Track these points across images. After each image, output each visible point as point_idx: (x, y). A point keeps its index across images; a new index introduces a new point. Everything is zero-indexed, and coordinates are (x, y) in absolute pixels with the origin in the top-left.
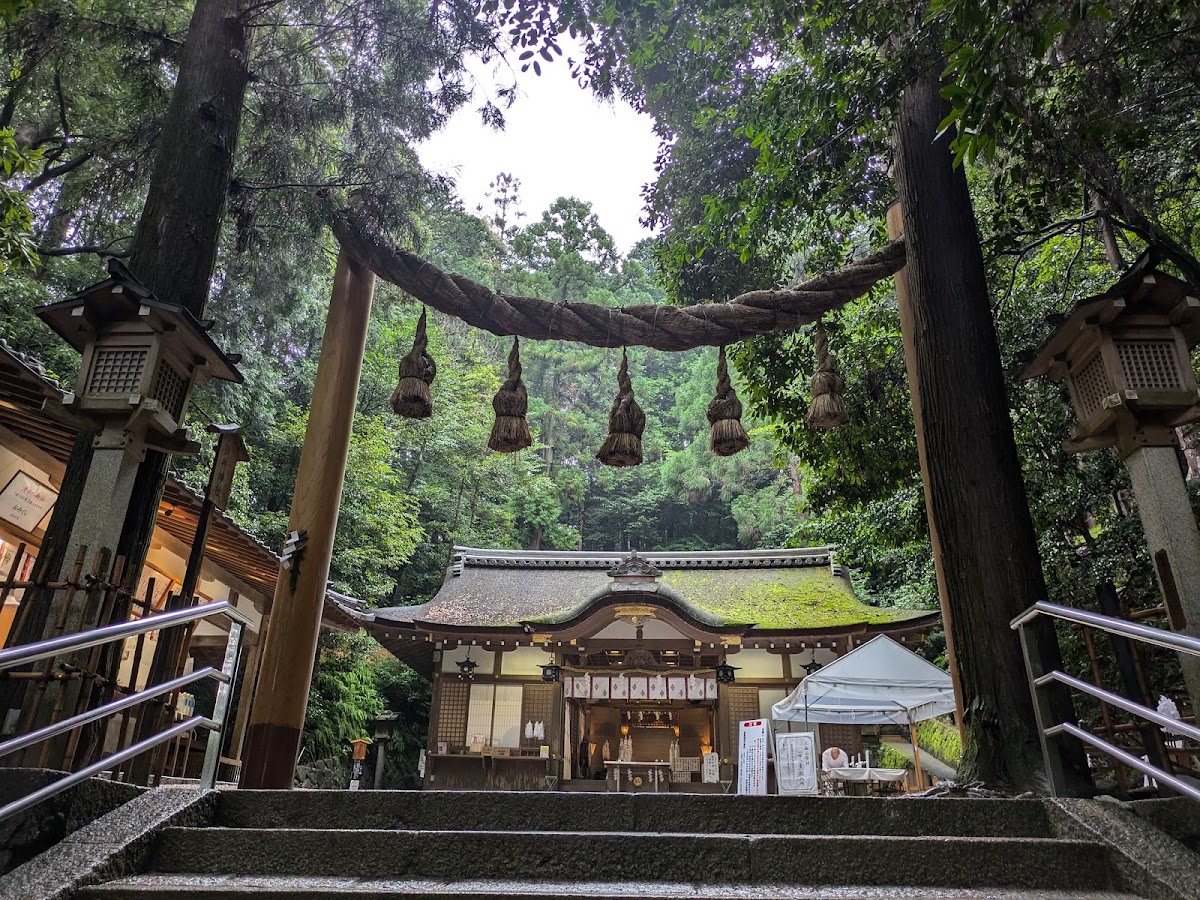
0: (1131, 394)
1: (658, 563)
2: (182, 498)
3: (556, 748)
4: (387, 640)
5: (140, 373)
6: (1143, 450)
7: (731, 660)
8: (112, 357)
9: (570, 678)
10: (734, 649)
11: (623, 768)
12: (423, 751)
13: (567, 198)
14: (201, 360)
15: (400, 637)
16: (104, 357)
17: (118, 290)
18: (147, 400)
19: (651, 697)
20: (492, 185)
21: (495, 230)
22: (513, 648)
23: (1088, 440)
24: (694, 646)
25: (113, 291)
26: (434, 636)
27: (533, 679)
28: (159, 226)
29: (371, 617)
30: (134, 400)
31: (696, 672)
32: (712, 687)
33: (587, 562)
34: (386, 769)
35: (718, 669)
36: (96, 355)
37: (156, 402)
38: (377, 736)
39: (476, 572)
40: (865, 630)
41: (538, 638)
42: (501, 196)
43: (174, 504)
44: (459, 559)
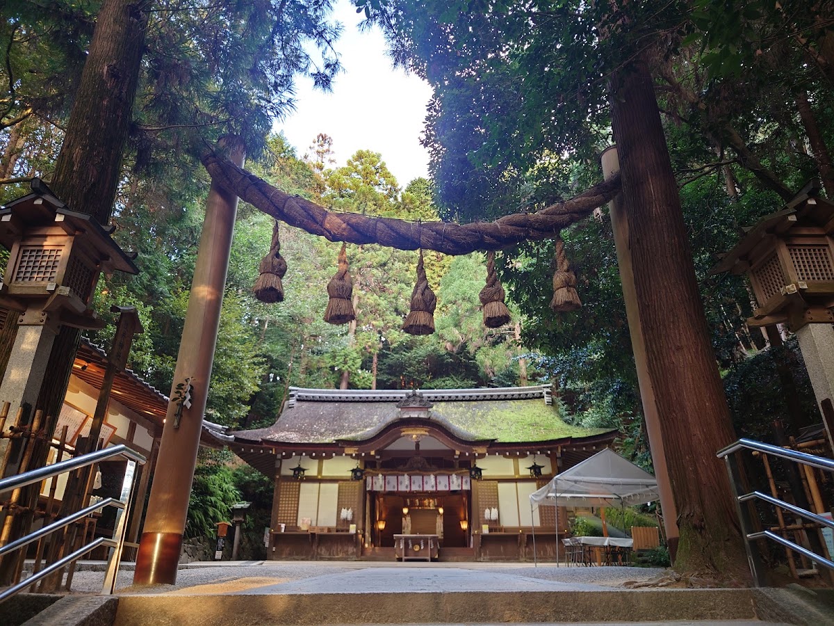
0: (802, 285)
1: (429, 397)
2: (94, 357)
3: (361, 526)
4: (243, 453)
5: (56, 266)
6: (810, 325)
7: (480, 464)
8: (34, 254)
9: (371, 478)
10: (482, 456)
11: (406, 539)
12: (267, 530)
13: (364, 151)
14: (106, 257)
15: (252, 451)
16: (28, 254)
17: (39, 202)
18: (61, 287)
19: (425, 489)
20: (314, 142)
21: (317, 171)
22: (331, 457)
23: (767, 318)
24: (455, 454)
25: (35, 203)
26: (275, 450)
27: (345, 478)
28: (74, 156)
29: (232, 439)
30: (51, 287)
31: (456, 472)
32: (466, 482)
33: (381, 398)
34: (241, 542)
35: (471, 469)
36: (21, 252)
37: (68, 289)
38: (235, 519)
39: (305, 405)
40: (569, 442)
41: (349, 450)
42: (321, 149)
43: (88, 361)
44: (293, 396)
